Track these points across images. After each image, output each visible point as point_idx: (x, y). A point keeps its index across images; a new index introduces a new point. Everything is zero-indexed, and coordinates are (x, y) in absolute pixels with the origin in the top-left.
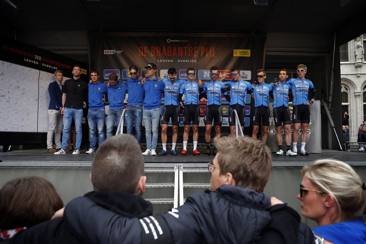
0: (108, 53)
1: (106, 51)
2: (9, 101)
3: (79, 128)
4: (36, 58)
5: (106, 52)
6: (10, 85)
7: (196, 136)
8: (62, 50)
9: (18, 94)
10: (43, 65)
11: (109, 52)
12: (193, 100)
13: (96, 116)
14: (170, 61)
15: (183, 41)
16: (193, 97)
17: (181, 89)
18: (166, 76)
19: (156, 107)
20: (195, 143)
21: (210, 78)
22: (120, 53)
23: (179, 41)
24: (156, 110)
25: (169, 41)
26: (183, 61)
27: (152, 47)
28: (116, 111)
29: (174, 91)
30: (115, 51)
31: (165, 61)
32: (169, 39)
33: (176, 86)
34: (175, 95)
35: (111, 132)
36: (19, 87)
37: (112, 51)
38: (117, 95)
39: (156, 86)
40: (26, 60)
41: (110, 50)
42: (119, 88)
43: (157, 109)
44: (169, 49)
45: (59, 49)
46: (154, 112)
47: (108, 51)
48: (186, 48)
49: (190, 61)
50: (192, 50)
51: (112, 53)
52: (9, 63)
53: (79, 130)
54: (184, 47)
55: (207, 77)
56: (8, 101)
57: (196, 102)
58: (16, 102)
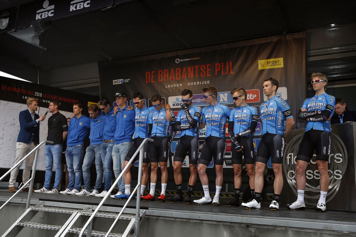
0: (116, 84)
1: (115, 81)
2: (3, 138)
3: (57, 165)
4: (36, 95)
5: (115, 83)
6: (5, 122)
7: (164, 175)
8: (78, 85)
9: (13, 131)
10: (44, 101)
11: (118, 82)
12: (158, 131)
13: (71, 152)
14: (179, 85)
15: (194, 59)
16: (158, 127)
17: (149, 118)
18: (175, 104)
19: (124, 140)
20: (164, 185)
21: (228, 102)
22: (128, 81)
23: (189, 59)
24: (123, 145)
25: (178, 61)
26: (194, 83)
27: (159, 71)
28: (93, 147)
29: (141, 120)
30: (123, 80)
31: (173, 85)
32: (178, 59)
33: (143, 115)
34: (142, 125)
35: (86, 170)
36: (15, 124)
37: (120, 80)
38: (96, 129)
39: (125, 116)
40: (24, 97)
41: (118, 80)
42: (99, 121)
43: (125, 143)
44: (178, 70)
45: (76, 84)
46: (121, 147)
47: (116, 80)
48: (197, 67)
49: (202, 83)
50: (204, 68)
51: (120, 83)
52: (6, 102)
53: (57, 167)
54: (195, 67)
55: (224, 101)
56: (1, 138)
57: (162, 134)
58: (10, 138)
